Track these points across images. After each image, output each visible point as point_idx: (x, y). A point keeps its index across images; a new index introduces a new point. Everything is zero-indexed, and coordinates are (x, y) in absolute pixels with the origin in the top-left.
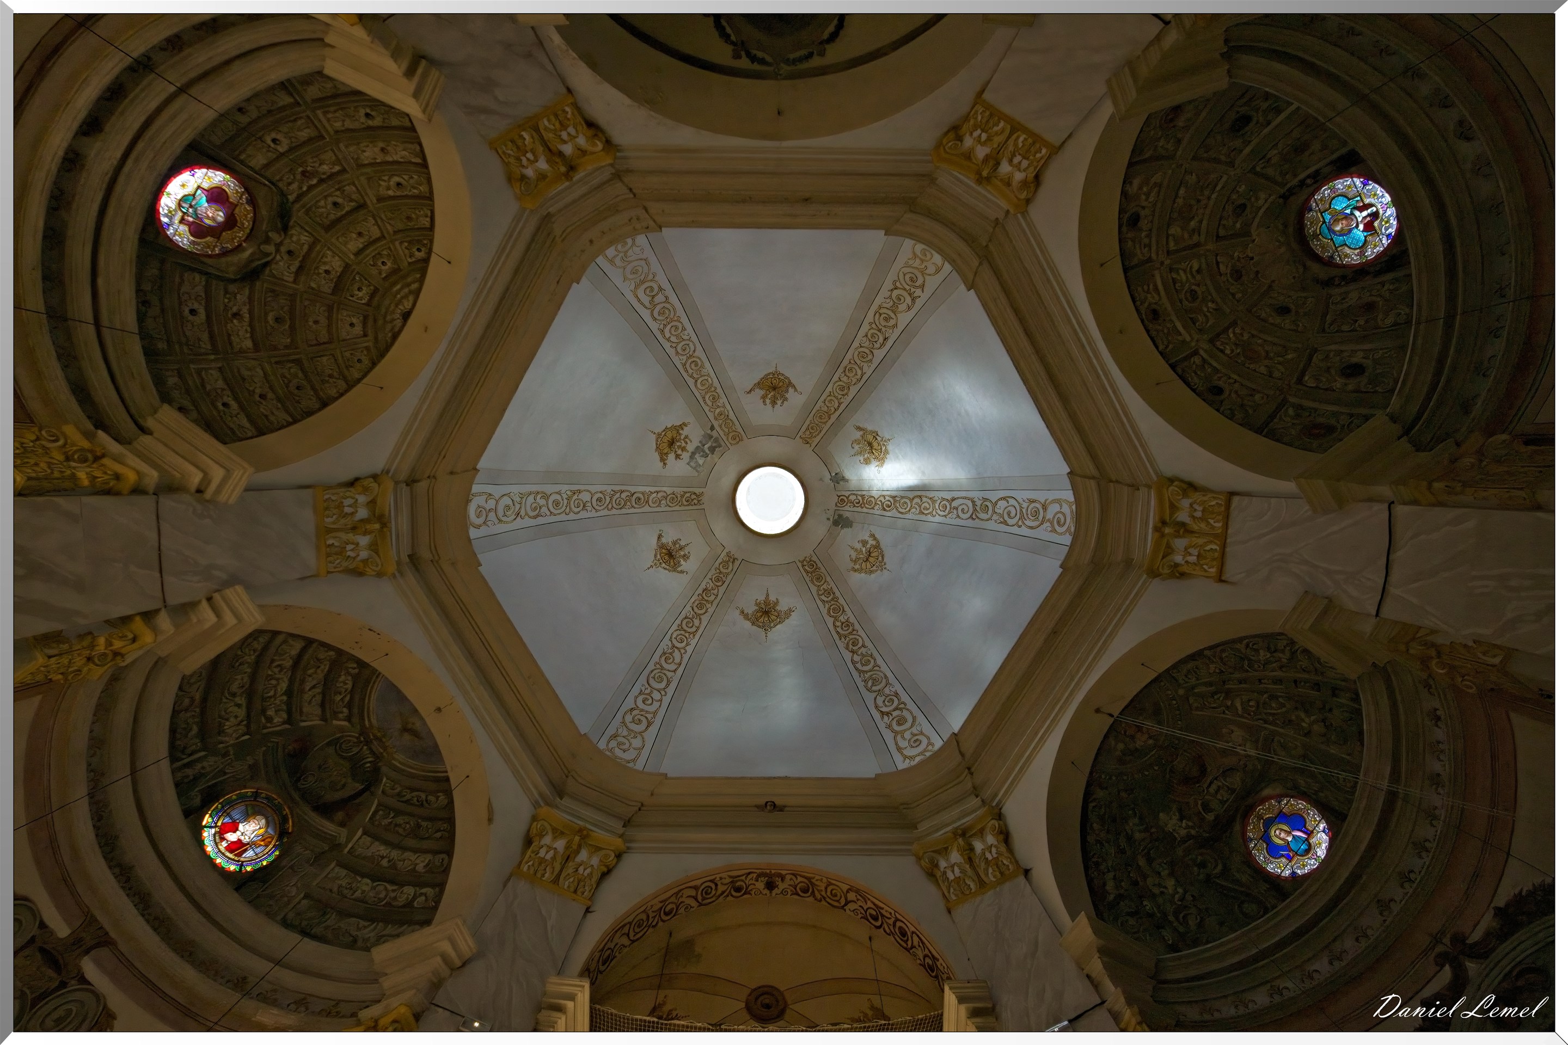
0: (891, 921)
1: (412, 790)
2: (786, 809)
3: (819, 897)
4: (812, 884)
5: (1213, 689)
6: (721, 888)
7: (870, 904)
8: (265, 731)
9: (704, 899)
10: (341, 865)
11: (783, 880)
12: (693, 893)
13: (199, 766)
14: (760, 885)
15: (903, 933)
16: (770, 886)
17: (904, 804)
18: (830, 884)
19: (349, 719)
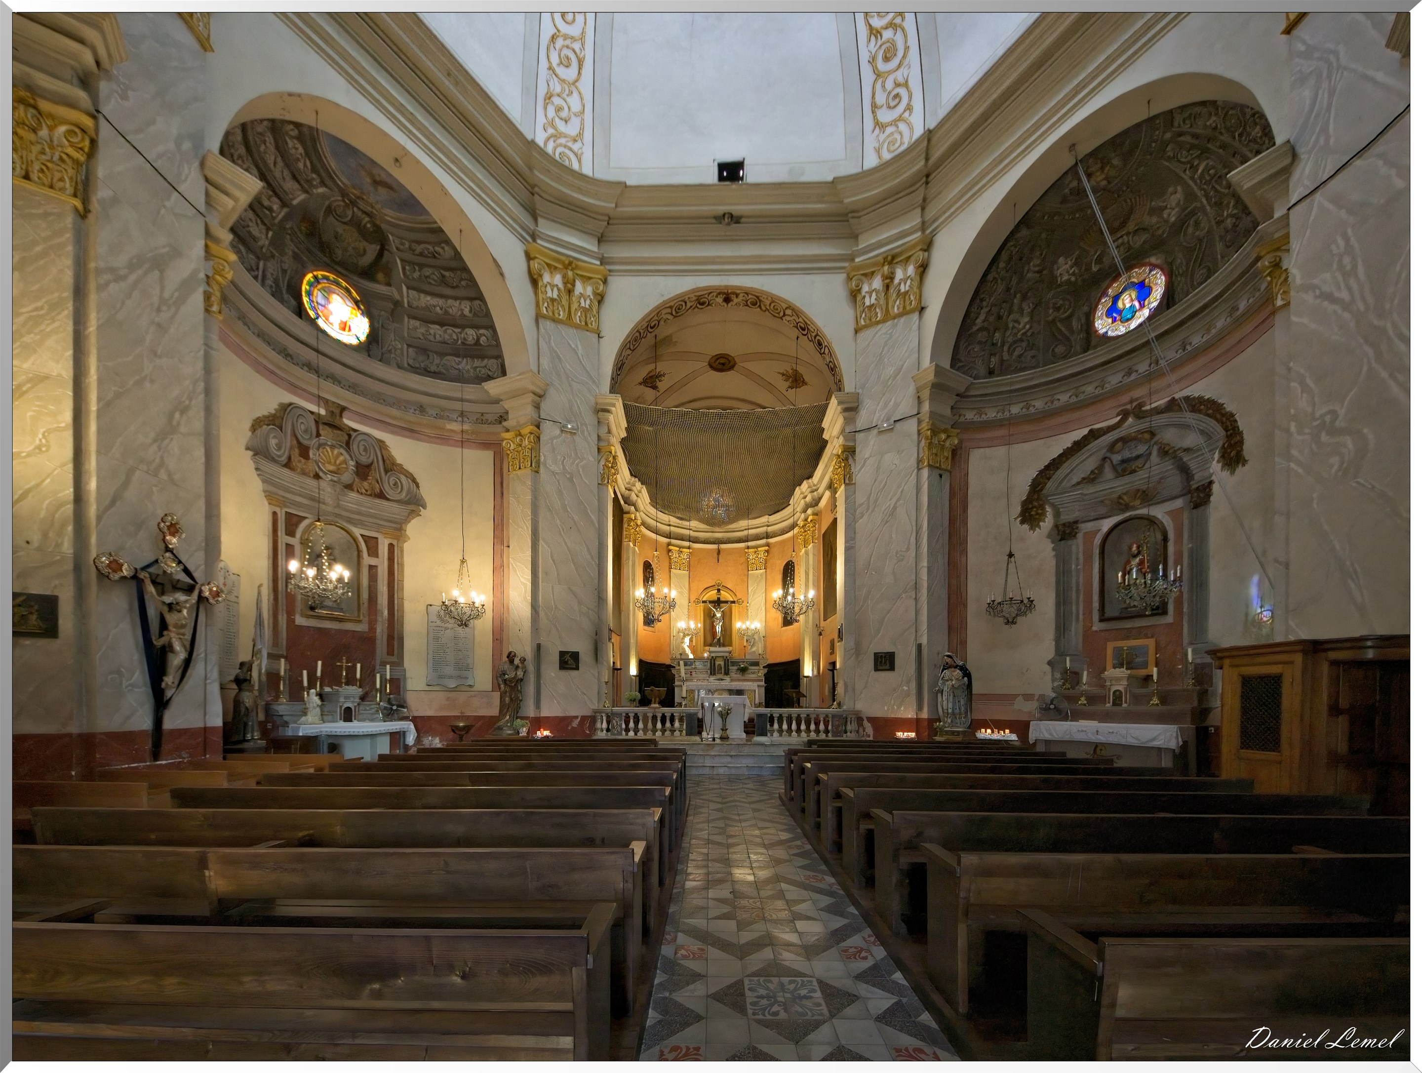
0: (814, 335)
1: (419, 242)
2: (743, 220)
3: (764, 308)
4: (760, 301)
5: (1196, 142)
6: (689, 305)
7: (801, 320)
8: (277, 221)
9: (677, 313)
10: (411, 317)
11: (737, 297)
12: (669, 310)
13: (269, 275)
14: (720, 300)
15: (820, 344)
16: (727, 300)
17: (853, 212)
18: (773, 302)
19: (323, 184)
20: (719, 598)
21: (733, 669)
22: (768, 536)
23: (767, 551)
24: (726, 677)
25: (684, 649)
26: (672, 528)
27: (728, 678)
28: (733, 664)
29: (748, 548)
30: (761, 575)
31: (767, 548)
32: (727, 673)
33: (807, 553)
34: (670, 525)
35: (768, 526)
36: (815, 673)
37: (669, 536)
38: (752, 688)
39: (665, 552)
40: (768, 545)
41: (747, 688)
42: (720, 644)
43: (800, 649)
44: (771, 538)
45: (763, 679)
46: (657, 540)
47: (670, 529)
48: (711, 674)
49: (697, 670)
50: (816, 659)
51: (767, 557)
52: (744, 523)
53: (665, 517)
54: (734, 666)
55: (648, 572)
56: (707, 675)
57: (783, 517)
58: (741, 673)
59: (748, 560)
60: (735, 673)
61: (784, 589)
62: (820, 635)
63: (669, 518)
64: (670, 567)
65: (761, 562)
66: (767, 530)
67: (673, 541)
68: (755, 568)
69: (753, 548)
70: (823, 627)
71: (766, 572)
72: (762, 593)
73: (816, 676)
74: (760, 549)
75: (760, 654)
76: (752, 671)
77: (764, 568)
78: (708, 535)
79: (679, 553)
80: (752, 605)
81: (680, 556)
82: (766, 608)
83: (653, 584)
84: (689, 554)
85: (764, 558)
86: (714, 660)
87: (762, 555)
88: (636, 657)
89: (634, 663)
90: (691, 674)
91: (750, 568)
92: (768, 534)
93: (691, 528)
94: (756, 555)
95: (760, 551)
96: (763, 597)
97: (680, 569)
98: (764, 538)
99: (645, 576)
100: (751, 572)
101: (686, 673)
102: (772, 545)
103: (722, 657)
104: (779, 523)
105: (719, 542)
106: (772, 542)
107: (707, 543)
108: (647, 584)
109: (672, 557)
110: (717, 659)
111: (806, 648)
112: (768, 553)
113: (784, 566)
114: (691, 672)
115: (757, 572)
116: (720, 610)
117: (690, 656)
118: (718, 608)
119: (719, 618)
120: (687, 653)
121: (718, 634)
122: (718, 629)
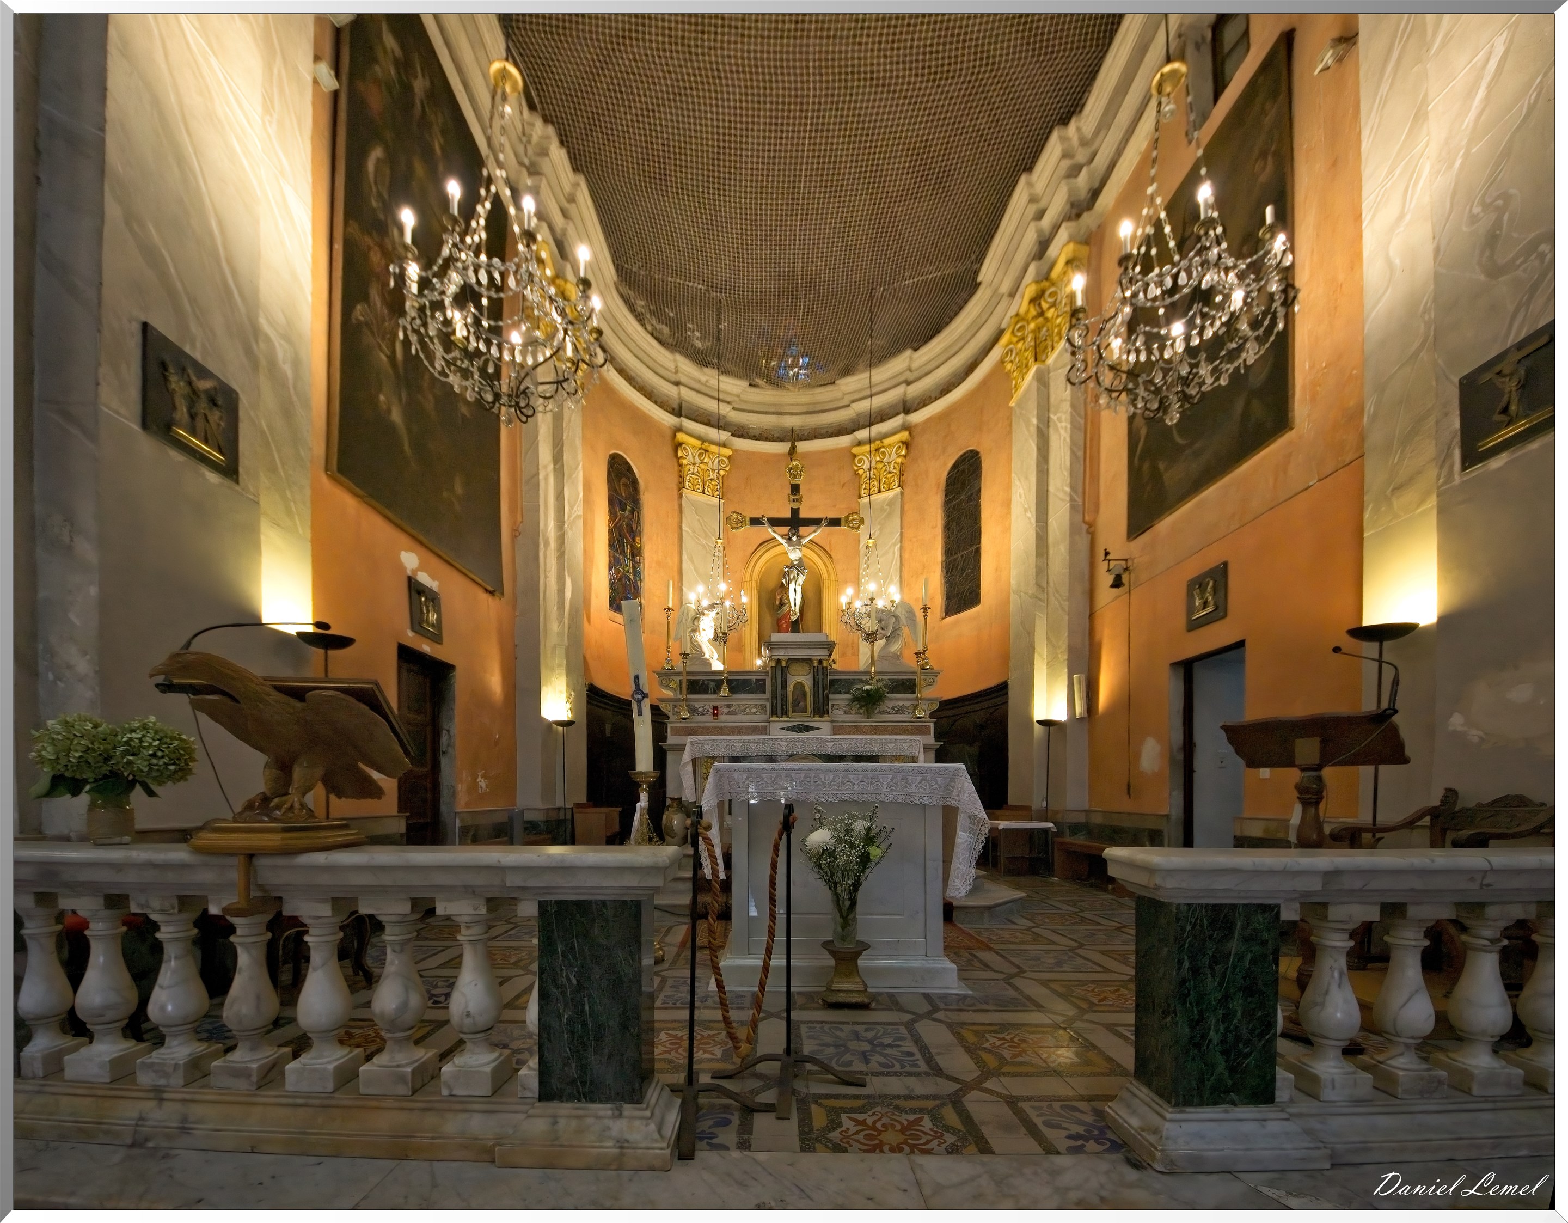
20: (795, 512)
21: (840, 699)
22: (907, 408)
23: (907, 444)
24: (816, 722)
25: (697, 647)
26: (685, 392)
27: (824, 727)
28: (839, 686)
29: (860, 443)
30: (891, 503)
31: (904, 435)
32: (821, 711)
34: (677, 384)
35: (909, 383)
36: (1079, 709)
37: (678, 411)
38: (905, 751)
39: (668, 449)
40: (906, 427)
41: (890, 750)
43: (1005, 658)
44: (916, 410)
45: (932, 725)
46: (647, 412)
47: (679, 393)
48: (774, 712)
49: (734, 703)
50: (1083, 677)
51: (905, 456)
52: (851, 384)
53: (667, 359)
54: (840, 693)
55: (625, 484)
56: (764, 717)
57: (951, 346)
58: (861, 711)
59: (861, 472)
60: (845, 711)
61: (947, 527)
62: (1113, 586)
63: (675, 361)
64: (681, 486)
65: (890, 472)
66: (905, 393)
67: (688, 424)
68: (877, 490)
69: (870, 441)
70: (1126, 560)
71: (902, 494)
72: (895, 545)
73: (1081, 719)
74: (887, 441)
75: (916, 653)
76: (897, 703)
77: (897, 484)
78: (768, 421)
79: (700, 455)
80: (867, 575)
81: (702, 462)
82: (901, 577)
83: (639, 518)
84: (726, 460)
85: (899, 460)
86: (784, 671)
87: (894, 456)
88: (569, 674)
89: (561, 692)
90: (714, 714)
91: (863, 492)
92: (908, 405)
93: (728, 399)
94: (878, 459)
95: (890, 446)
96: (894, 553)
97: (703, 492)
98: (898, 414)
99: (616, 491)
100: (865, 500)
101: (700, 710)
102: (916, 425)
103: (809, 661)
104: (938, 367)
105: (793, 436)
106: (917, 417)
107: (767, 439)
108: (619, 512)
109: (685, 462)
110: (793, 668)
111: (1037, 648)
112: (907, 448)
113: (949, 473)
114: (715, 708)
115: (882, 496)
116: (799, 543)
117: (717, 666)
118: (794, 539)
119: (795, 563)
120: (707, 656)
121: (793, 608)
122: (795, 596)
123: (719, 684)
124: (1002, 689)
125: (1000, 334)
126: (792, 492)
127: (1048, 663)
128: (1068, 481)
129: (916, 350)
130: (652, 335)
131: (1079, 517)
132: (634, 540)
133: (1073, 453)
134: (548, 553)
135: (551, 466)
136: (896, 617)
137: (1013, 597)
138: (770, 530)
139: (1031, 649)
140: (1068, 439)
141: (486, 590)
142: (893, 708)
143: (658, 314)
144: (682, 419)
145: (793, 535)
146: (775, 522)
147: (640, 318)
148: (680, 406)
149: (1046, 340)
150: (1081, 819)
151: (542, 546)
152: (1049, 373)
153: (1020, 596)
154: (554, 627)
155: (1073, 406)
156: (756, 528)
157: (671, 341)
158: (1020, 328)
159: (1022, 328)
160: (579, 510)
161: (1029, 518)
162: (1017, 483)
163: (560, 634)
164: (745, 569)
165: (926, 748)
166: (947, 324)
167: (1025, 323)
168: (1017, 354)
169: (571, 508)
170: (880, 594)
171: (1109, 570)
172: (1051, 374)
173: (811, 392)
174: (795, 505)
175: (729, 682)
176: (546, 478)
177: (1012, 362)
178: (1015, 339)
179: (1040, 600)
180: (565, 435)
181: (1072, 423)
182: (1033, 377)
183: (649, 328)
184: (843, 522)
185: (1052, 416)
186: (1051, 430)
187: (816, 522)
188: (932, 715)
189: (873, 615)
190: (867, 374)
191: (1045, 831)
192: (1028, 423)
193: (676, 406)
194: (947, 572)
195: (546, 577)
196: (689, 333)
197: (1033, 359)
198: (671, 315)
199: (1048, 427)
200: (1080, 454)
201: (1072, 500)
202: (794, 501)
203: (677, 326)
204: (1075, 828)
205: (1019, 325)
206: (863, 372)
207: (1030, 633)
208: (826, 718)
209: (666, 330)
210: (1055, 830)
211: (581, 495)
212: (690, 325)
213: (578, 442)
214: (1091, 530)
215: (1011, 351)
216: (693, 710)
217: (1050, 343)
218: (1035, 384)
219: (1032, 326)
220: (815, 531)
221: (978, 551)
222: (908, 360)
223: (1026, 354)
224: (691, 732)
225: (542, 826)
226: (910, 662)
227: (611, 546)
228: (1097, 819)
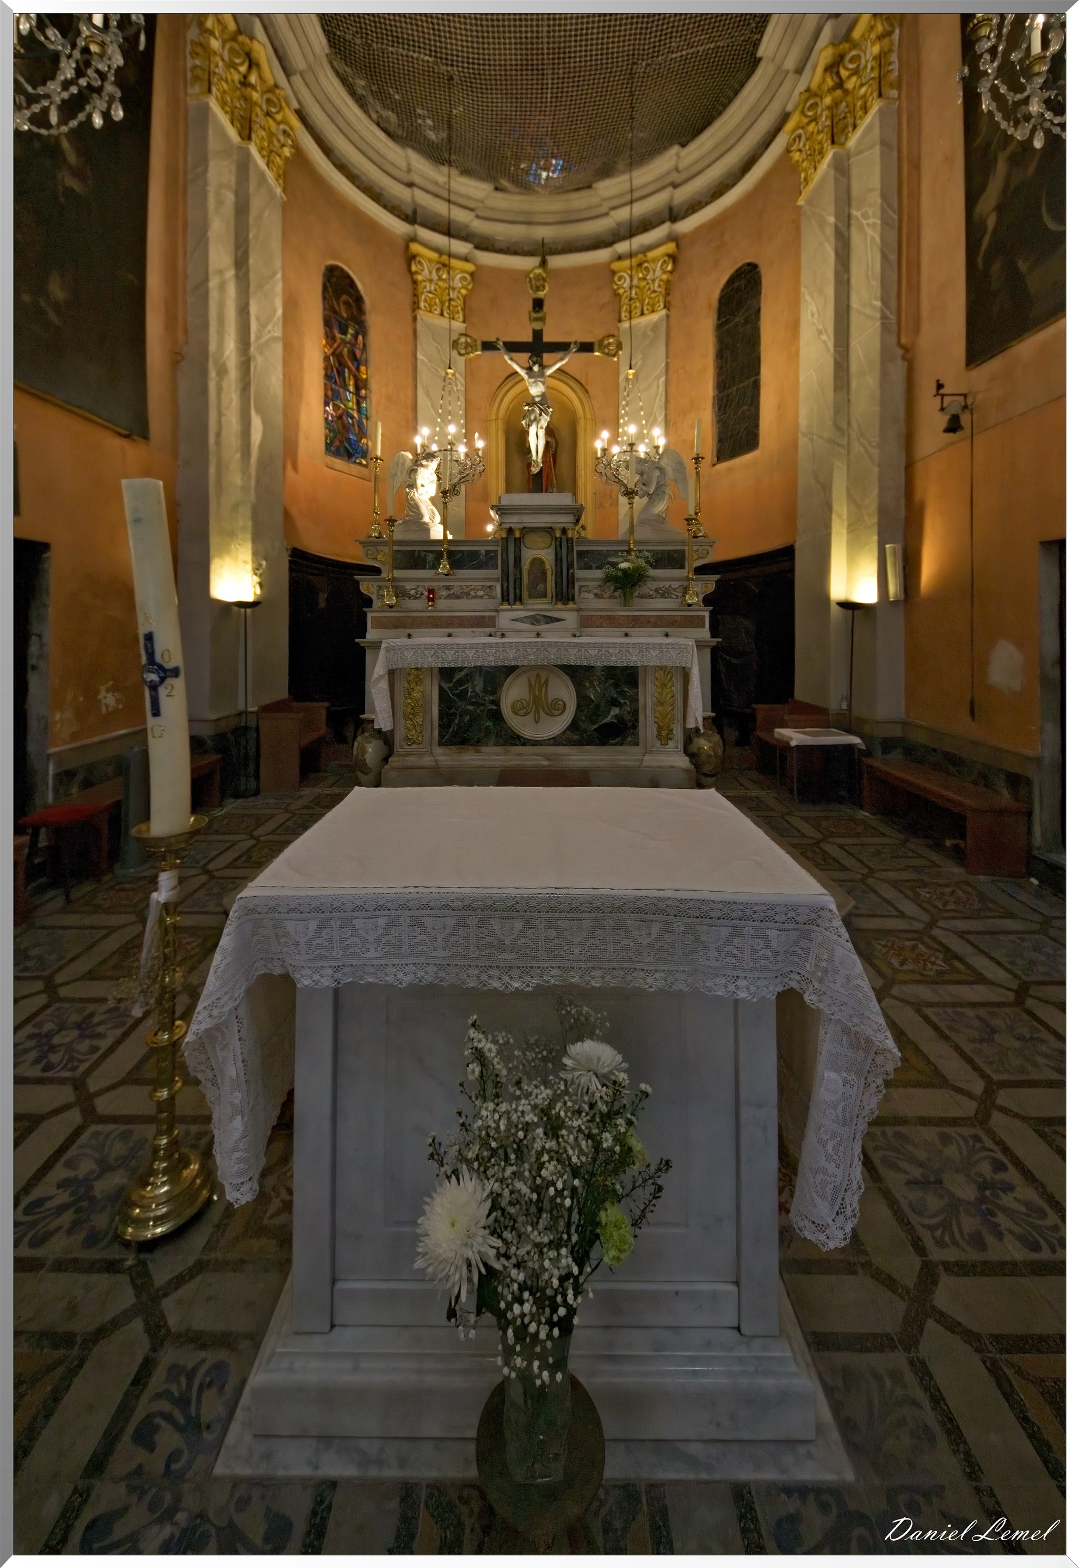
20: (538, 334)
21: (590, 577)
22: (673, 215)
23: (673, 258)
24: (560, 611)
25: (415, 508)
26: (419, 195)
27: (570, 617)
28: (591, 559)
29: (620, 258)
30: (655, 327)
31: (670, 247)
32: (565, 595)
33: (842, 168)
34: (410, 185)
35: (675, 186)
36: (893, 588)
37: (411, 218)
38: (672, 659)
39: (400, 263)
40: (673, 238)
41: (653, 659)
42: (538, 483)
43: (790, 515)
44: (683, 218)
45: (707, 614)
46: (375, 218)
47: (413, 197)
48: (505, 598)
49: (456, 584)
50: (899, 547)
51: (671, 272)
52: (609, 187)
53: (395, 153)
54: (590, 568)
55: (346, 303)
56: (492, 604)
57: (724, 140)
58: (617, 594)
59: (621, 291)
60: (596, 595)
61: (720, 355)
62: (947, 430)
63: (407, 157)
64: (415, 306)
65: (654, 291)
66: (672, 198)
67: (424, 233)
68: (639, 312)
69: (631, 255)
70: (965, 396)
71: (668, 316)
72: (658, 378)
73: (895, 602)
74: (651, 255)
75: (687, 520)
76: (661, 584)
77: (662, 305)
78: (516, 232)
79: (438, 270)
80: (626, 414)
81: (440, 278)
82: (666, 416)
83: (364, 345)
84: (468, 277)
85: (665, 277)
86: (518, 542)
87: (658, 272)
88: (255, 540)
89: (245, 562)
90: (430, 599)
91: (623, 315)
92: (675, 210)
93: (472, 205)
94: (641, 275)
95: (654, 260)
96: (658, 387)
97: (442, 314)
98: (663, 222)
99: (335, 312)
100: (626, 325)
101: (413, 592)
102: (684, 236)
103: (549, 530)
104: (708, 166)
105: (543, 251)
106: (686, 226)
107: (515, 253)
108: (338, 336)
109: (420, 278)
110: (530, 539)
111: (835, 507)
112: (674, 263)
113: (723, 290)
114: (431, 591)
115: (644, 320)
116: (541, 374)
117: (437, 532)
118: (536, 368)
119: (537, 399)
120: (426, 519)
121: (534, 457)
122: (536, 440)
123: (439, 555)
124: (788, 553)
125: (785, 118)
126: (534, 308)
127: (849, 526)
128: (879, 293)
129: (683, 145)
130: (378, 124)
131: (893, 340)
132: (358, 369)
133: (884, 257)
134: (225, 384)
135: (231, 273)
136: (661, 469)
137: (802, 441)
138: (506, 358)
139: (828, 507)
140: (878, 239)
141: (120, 435)
142: (656, 590)
143: (382, 96)
144: (417, 227)
145: (535, 363)
146: (513, 347)
147: (361, 102)
148: (415, 212)
149: (845, 118)
150: (897, 732)
151: (213, 374)
152: (849, 159)
153: (812, 440)
154: (235, 478)
155: (884, 196)
156: (489, 354)
157: (400, 132)
158: (811, 105)
159: (816, 104)
160: (276, 331)
161: (825, 342)
162: (808, 298)
163: (245, 489)
164: (491, 405)
165: (700, 645)
166: (720, 113)
167: (818, 100)
168: (807, 139)
169: (262, 326)
170: (641, 437)
171: (942, 409)
172: (852, 160)
173: (565, 197)
174: (537, 326)
175: (451, 554)
176: (222, 287)
177: (800, 151)
178: (806, 120)
179: (839, 445)
180: (251, 235)
181: (882, 219)
182: (829, 166)
183: (374, 116)
184: (596, 347)
185: (855, 213)
186: (854, 231)
187: (562, 347)
188: (707, 600)
189: (633, 466)
190: (626, 177)
191: (850, 747)
192: (822, 223)
193: (409, 211)
194: (719, 409)
195: (220, 414)
196: (419, 121)
197: (829, 142)
198: (397, 97)
199: (849, 226)
200: (893, 257)
201: (884, 317)
202: (536, 319)
203: (406, 111)
204: (888, 745)
205: (808, 104)
206: (622, 172)
207: (827, 488)
208: (571, 605)
209: (393, 118)
210: (864, 748)
211: (280, 312)
212: (419, 111)
213: (276, 245)
214: (909, 356)
215: (799, 137)
216: (401, 593)
217: (850, 120)
218: (832, 172)
219: (828, 100)
220: (562, 359)
221: (756, 385)
222: (675, 158)
223: (820, 137)
224: (397, 624)
225: (210, 743)
226: (679, 530)
227: (328, 377)
228: (920, 738)
